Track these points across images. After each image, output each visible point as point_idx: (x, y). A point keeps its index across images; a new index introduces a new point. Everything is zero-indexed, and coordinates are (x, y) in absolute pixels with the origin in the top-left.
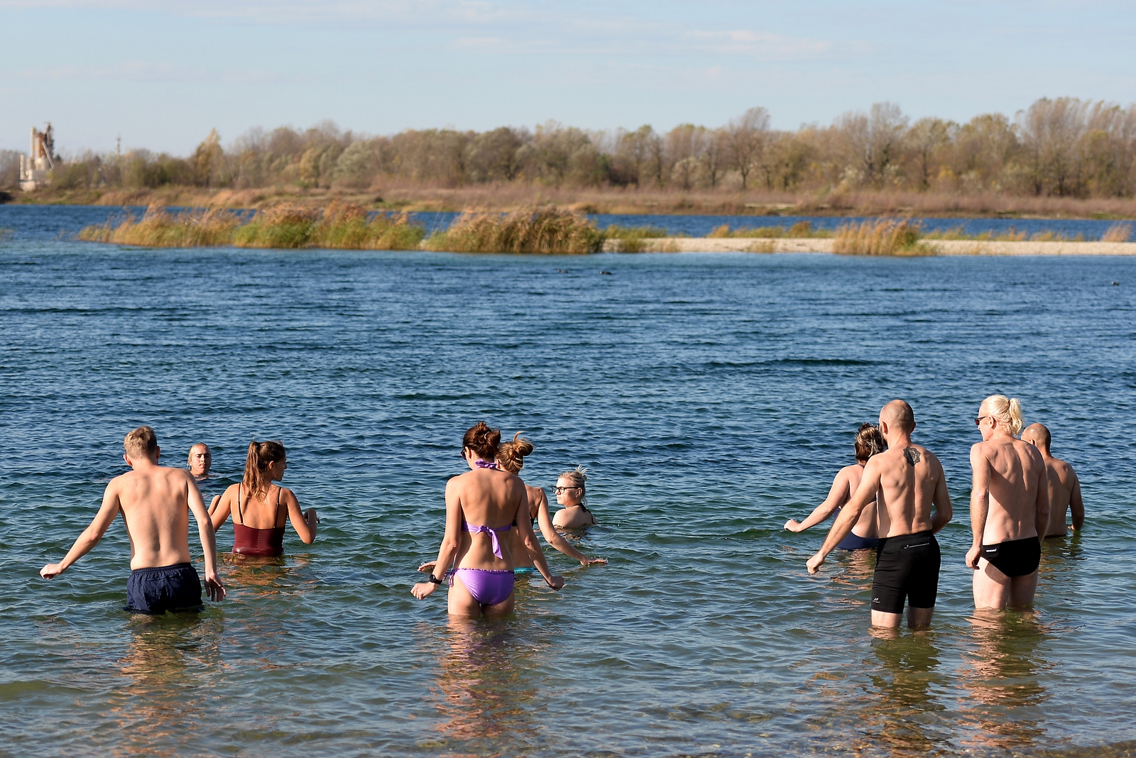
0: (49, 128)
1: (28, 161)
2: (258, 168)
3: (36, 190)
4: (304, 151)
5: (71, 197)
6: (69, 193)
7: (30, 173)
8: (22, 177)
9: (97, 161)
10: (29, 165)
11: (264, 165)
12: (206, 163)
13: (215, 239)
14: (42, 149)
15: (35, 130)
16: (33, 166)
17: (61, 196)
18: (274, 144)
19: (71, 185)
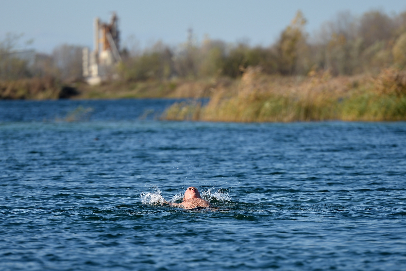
0: (115, 19)
1: (93, 54)
2: (348, 57)
3: (103, 84)
4: (397, 37)
5: (143, 90)
6: (140, 85)
7: (94, 69)
8: (86, 73)
9: (168, 54)
10: (93, 60)
11: (354, 53)
12: (291, 50)
13: (320, 112)
14: (107, 43)
15: (99, 22)
16: (98, 60)
17: (132, 88)
18: (364, 31)
19: (142, 77)
